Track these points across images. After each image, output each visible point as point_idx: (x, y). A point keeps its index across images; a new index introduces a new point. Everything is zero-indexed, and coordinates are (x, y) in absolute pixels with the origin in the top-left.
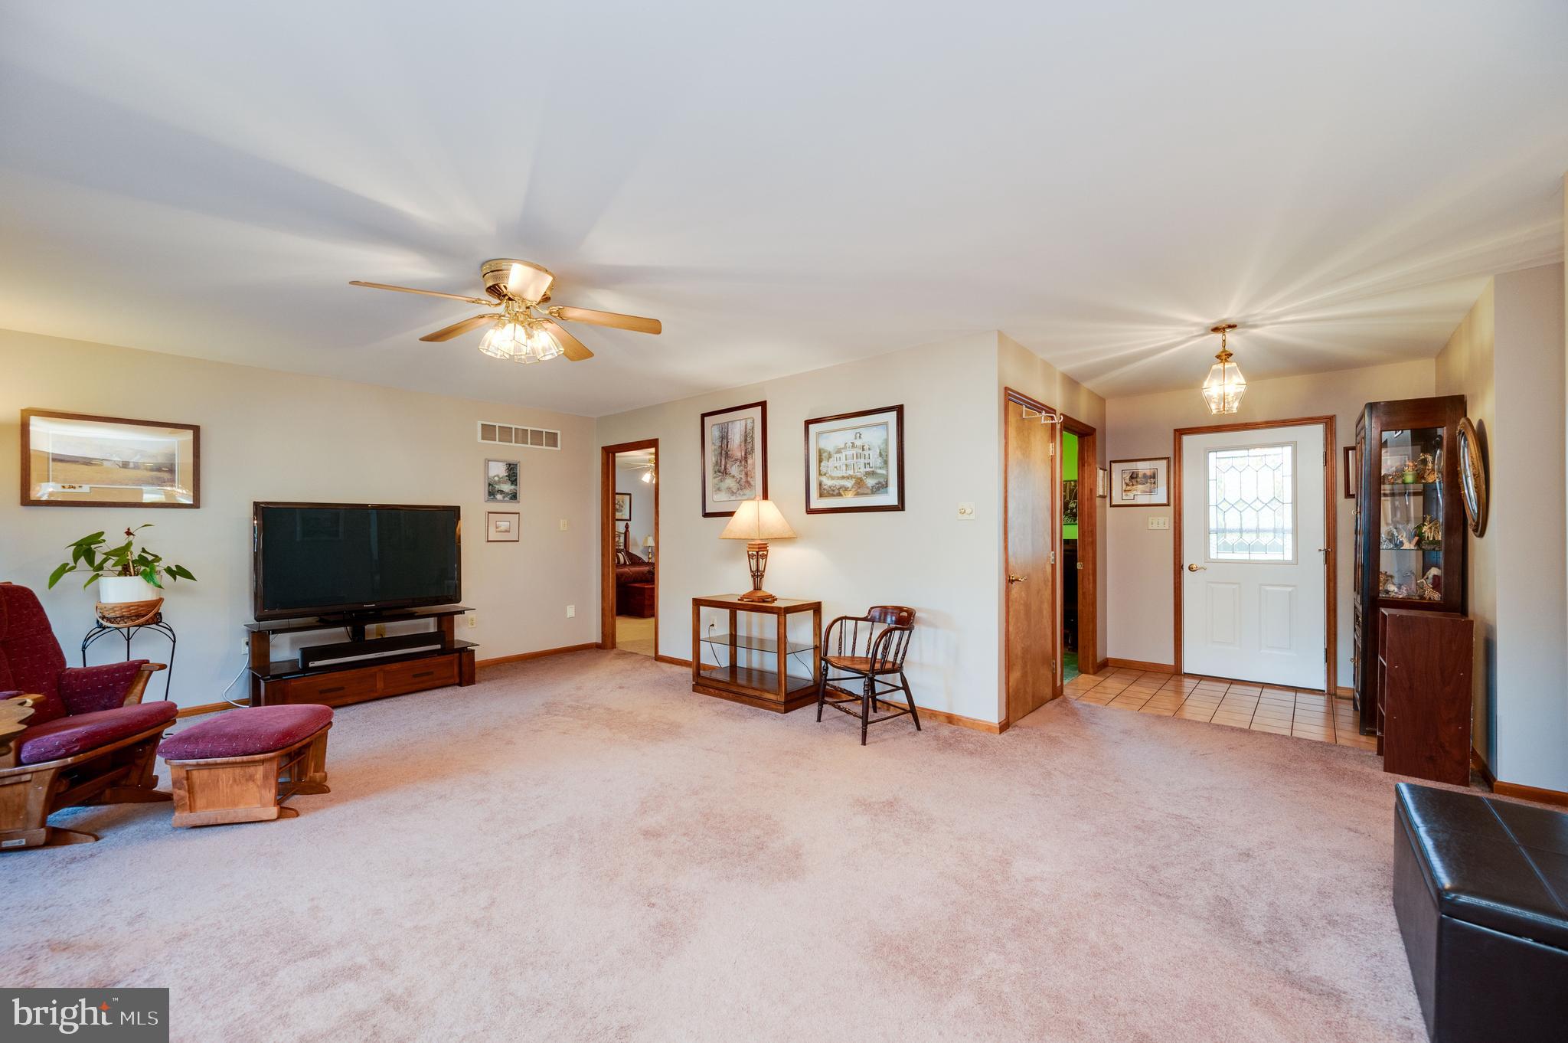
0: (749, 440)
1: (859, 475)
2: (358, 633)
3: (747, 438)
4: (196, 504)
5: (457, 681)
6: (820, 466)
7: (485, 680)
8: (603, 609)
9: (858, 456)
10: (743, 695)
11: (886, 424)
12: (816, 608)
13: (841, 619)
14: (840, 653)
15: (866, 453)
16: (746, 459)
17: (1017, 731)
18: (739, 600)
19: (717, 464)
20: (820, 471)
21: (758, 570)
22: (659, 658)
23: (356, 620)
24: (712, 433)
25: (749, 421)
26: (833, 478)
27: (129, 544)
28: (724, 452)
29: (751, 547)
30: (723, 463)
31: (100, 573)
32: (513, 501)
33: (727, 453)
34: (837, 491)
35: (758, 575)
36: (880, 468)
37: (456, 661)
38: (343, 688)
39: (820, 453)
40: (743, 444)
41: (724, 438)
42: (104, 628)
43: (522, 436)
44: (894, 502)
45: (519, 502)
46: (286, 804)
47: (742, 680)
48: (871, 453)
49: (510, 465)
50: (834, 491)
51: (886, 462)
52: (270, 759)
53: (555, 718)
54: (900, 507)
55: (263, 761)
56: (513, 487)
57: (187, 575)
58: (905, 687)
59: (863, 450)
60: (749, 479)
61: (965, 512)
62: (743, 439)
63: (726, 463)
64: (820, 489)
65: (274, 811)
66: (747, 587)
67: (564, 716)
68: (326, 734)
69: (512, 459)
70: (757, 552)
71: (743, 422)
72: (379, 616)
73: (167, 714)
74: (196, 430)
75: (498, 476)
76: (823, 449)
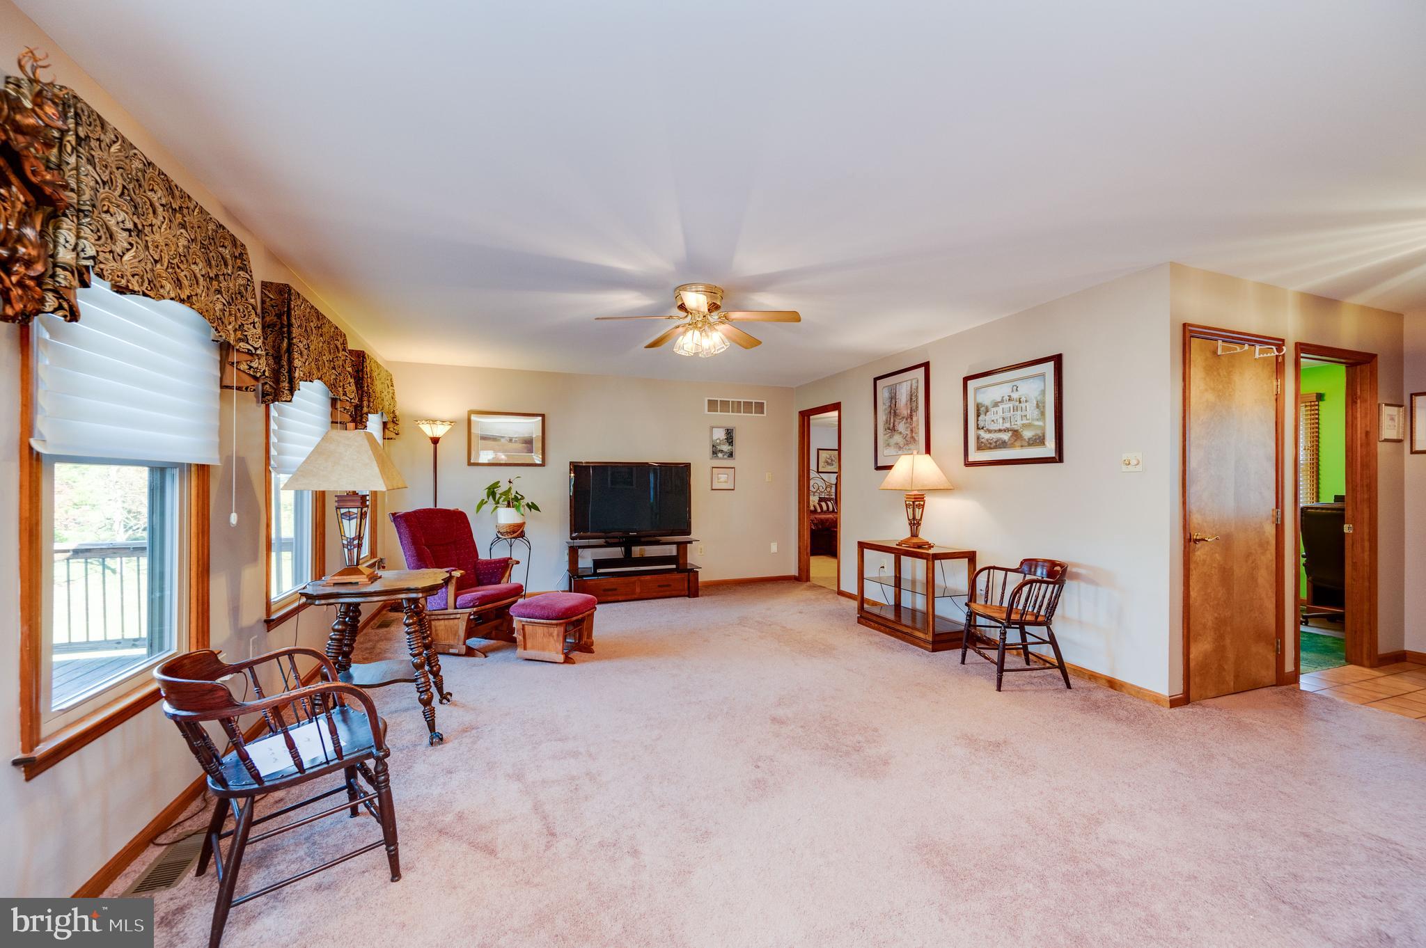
0: (914, 399)
1: (1016, 427)
2: (628, 552)
3: (912, 397)
4: (543, 465)
5: (687, 594)
6: (978, 420)
7: (706, 595)
8: (799, 548)
9: (1015, 409)
10: (898, 631)
11: (1043, 375)
12: (971, 557)
13: (989, 568)
14: (986, 602)
15: (1023, 405)
16: (911, 416)
17: (1198, 709)
18: (897, 545)
19: (887, 422)
20: (978, 425)
21: (914, 518)
22: (840, 593)
23: (628, 543)
24: (883, 395)
25: (914, 382)
26: (990, 431)
27: (510, 489)
28: (893, 411)
29: (908, 497)
30: (892, 421)
31: (498, 505)
32: (730, 458)
33: (895, 412)
34: (994, 444)
35: (915, 524)
36: (1037, 420)
37: (686, 579)
38: (615, 590)
39: (978, 407)
40: (909, 403)
41: (893, 398)
42: (499, 538)
43: (737, 407)
44: (1052, 454)
45: (734, 459)
46: (571, 655)
47: (906, 619)
48: (1027, 404)
49: (728, 430)
50: (991, 444)
51: (1043, 414)
52: (560, 624)
53: (743, 628)
54: (1059, 458)
55: (557, 625)
56: (730, 447)
57: (537, 509)
58: (1053, 641)
59: (1020, 402)
60: (914, 435)
61: (1129, 464)
62: (909, 398)
63: (894, 421)
64: (978, 442)
65: (561, 658)
66: (904, 533)
67: (750, 628)
68: (592, 615)
69: (730, 425)
70: (914, 502)
71: (910, 382)
72: (639, 542)
73: (518, 591)
74: (543, 416)
75: (719, 439)
76: (981, 404)
